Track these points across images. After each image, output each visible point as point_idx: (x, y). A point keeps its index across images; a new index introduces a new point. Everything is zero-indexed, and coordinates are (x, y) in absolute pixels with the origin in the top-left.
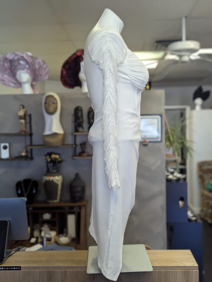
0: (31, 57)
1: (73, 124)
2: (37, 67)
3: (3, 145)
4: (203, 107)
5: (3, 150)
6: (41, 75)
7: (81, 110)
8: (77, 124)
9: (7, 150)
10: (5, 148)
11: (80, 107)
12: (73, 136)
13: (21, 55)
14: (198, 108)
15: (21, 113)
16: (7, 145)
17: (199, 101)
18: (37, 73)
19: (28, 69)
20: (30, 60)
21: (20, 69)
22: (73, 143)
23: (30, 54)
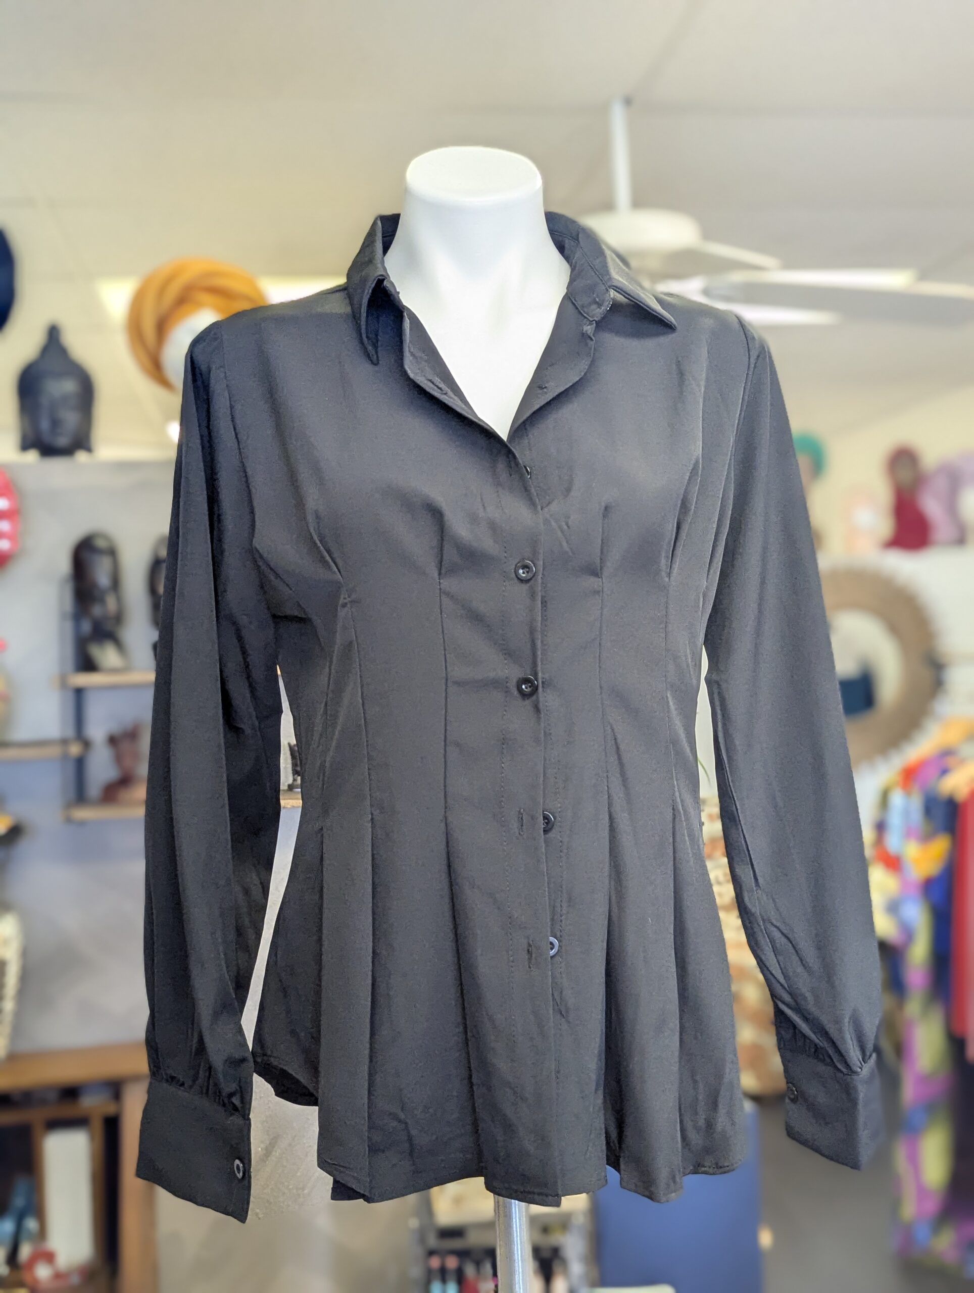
1: (69, 626)
7: (112, 552)
8: (86, 627)
11: (106, 537)
12: (70, 697)
22: (70, 732)
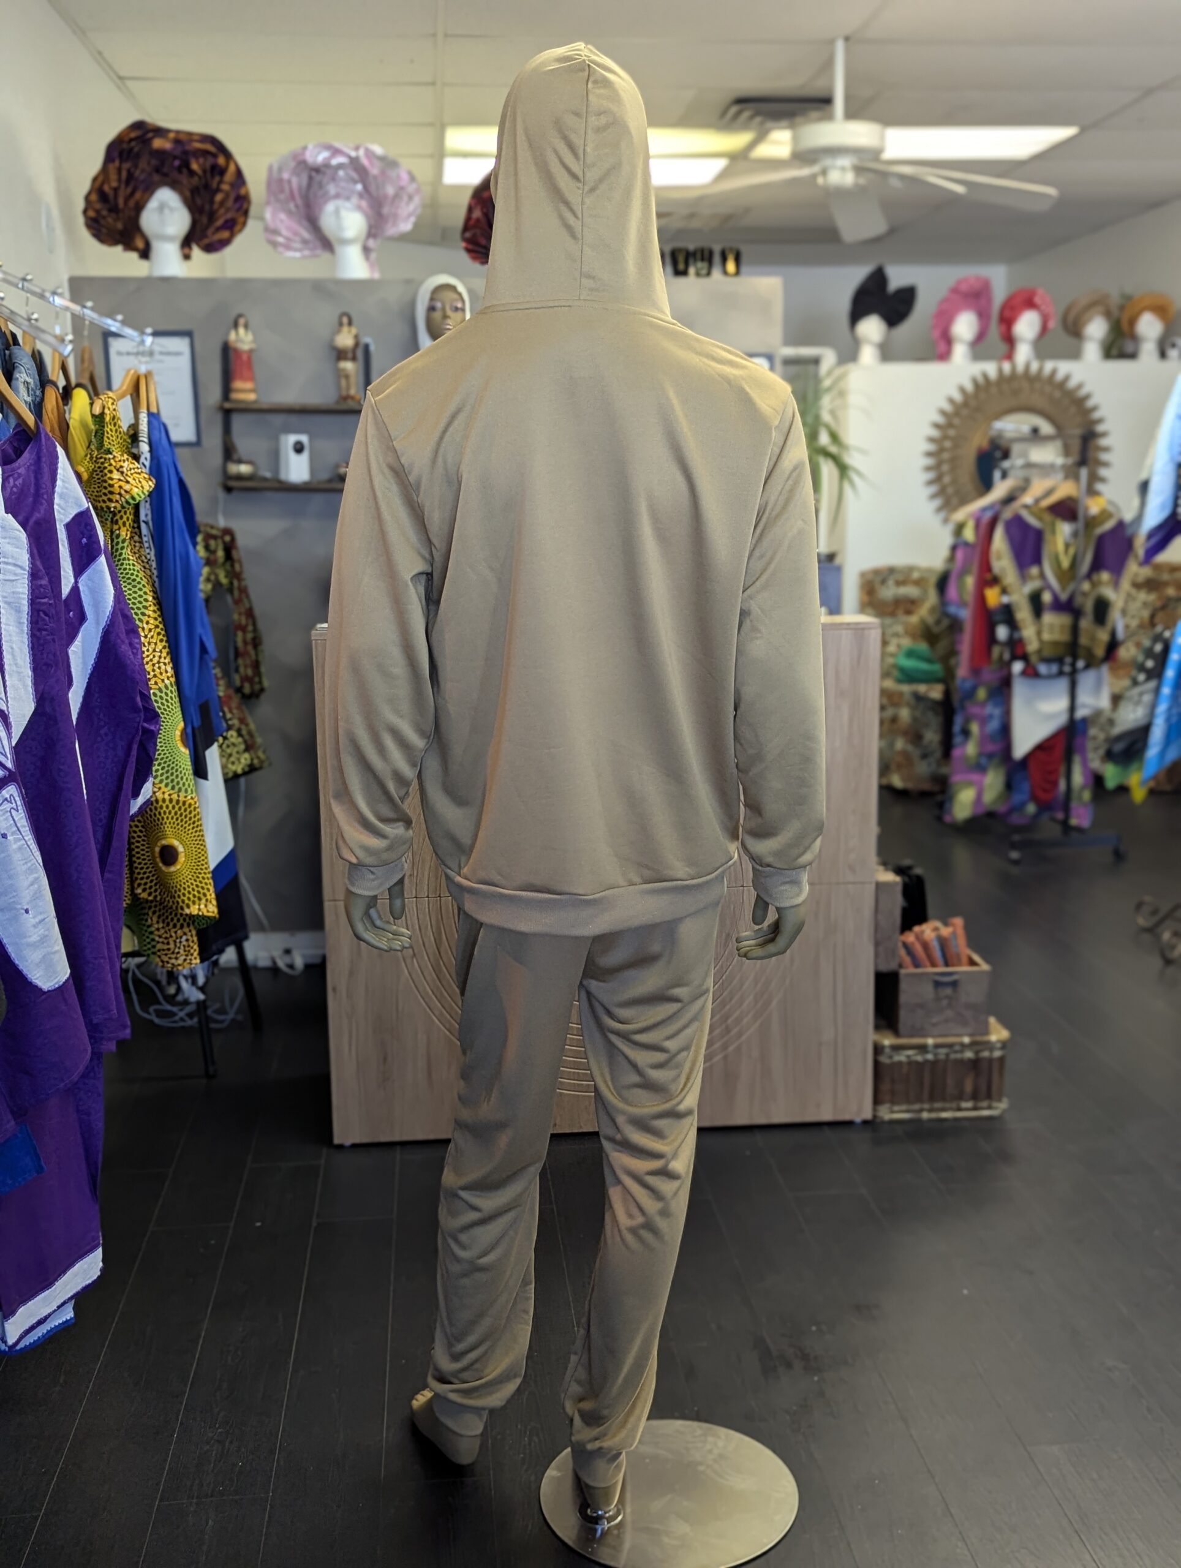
0: (382, 159)
2: (390, 190)
3: (292, 439)
4: (887, 353)
5: (293, 457)
6: (395, 216)
9: (305, 457)
10: (299, 448)
13: (353, 154)
14: (868, 354)
15: (345, 340)
16: (304, 438)
17: (872, 327)
18: (386, 210)
19: (361, 196)
20: (374, 171)
21: (337, 196)
23: (378, 150)
